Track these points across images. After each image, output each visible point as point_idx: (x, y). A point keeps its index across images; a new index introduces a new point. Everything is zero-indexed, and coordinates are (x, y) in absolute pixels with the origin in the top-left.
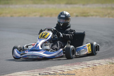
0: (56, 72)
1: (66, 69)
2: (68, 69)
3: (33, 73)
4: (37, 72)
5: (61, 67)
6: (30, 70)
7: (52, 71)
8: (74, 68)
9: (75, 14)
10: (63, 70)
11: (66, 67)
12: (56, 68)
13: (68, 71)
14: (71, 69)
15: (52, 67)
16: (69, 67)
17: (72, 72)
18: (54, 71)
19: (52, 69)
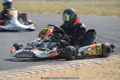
0: (38, 72)
1: (48, 69)
2: (50, 69)
3: (13, 73)
4: (18, 71)
5: (43, 66)
6: (10, 69)
7: (33, 71)
8: (56, 68)
9: (57, 11)
10: (45, 70)
11: (48, 67)
12: (38, 67)
13: (51, 71)
14: (53, 69)
15: (33, 67)
16: (51, 67)
17: (55, 72)
18: (35, 71)
19: (33, 69)
